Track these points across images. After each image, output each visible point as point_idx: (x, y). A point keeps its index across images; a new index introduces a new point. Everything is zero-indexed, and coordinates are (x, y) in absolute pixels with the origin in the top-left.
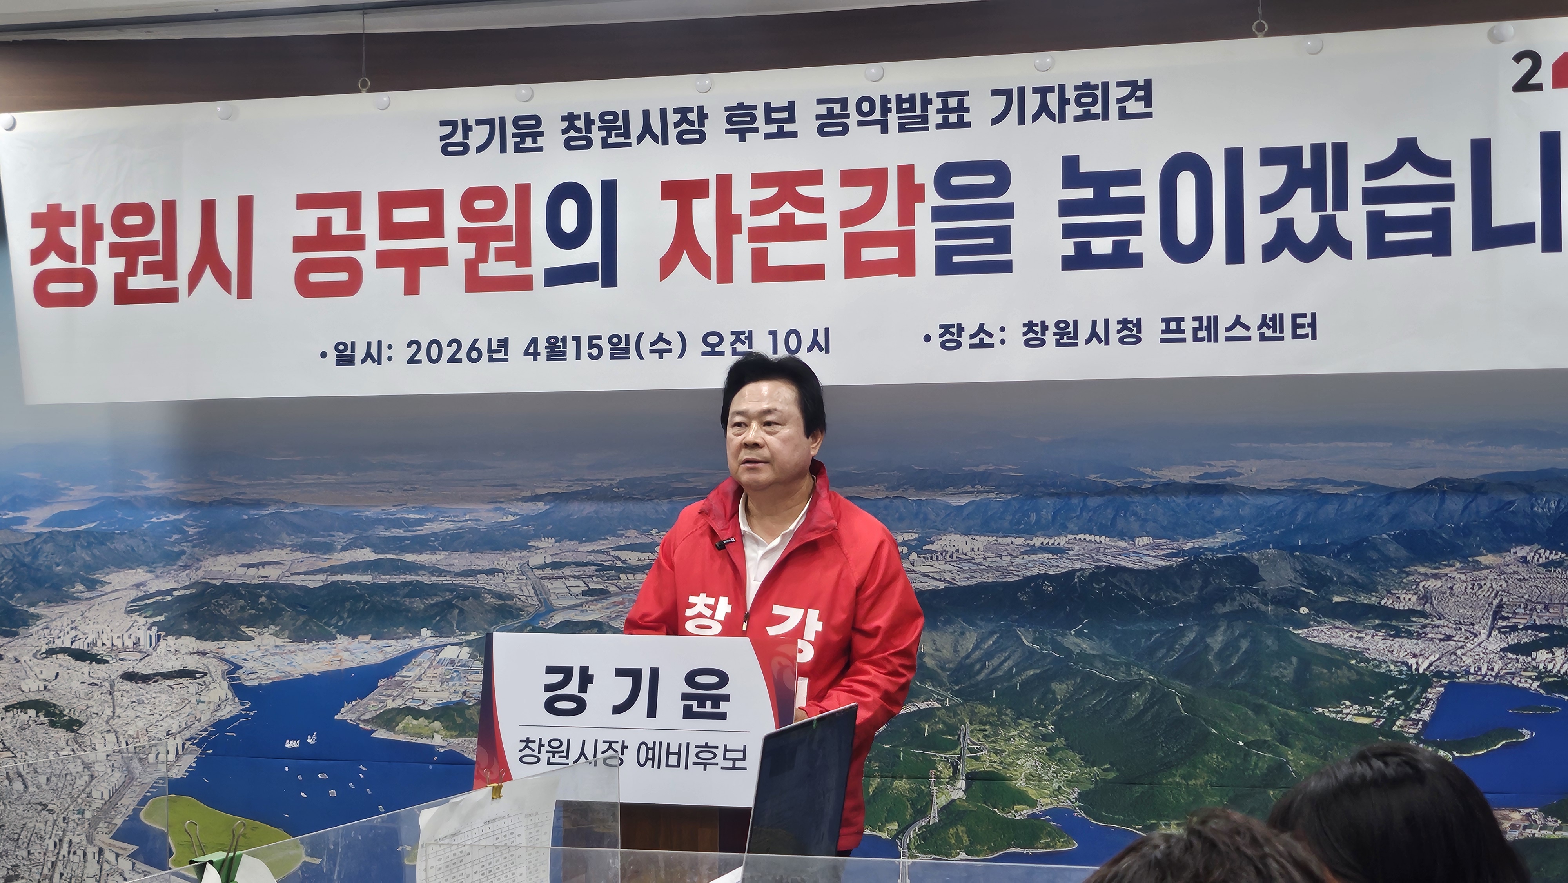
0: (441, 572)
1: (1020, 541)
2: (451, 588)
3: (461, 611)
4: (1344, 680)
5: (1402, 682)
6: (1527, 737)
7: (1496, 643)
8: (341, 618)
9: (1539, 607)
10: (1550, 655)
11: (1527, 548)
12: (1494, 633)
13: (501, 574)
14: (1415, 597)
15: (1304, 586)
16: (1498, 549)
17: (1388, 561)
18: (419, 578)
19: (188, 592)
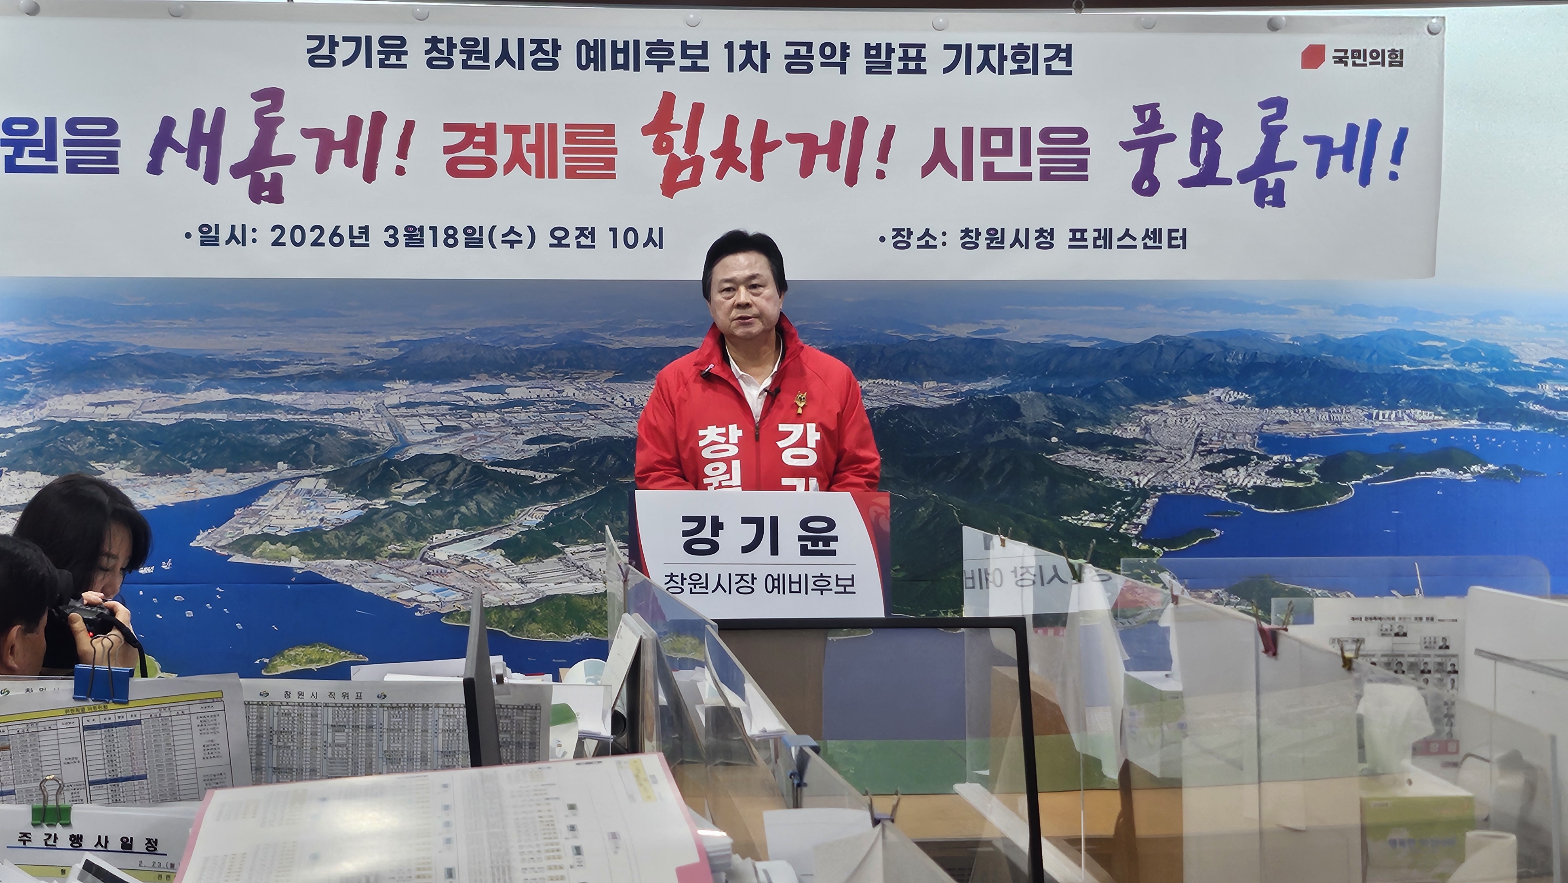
0: (297, 411)
2: (308, 426)
3: (318, 446)
4: (1084, 495)
5: (1127, 494)
6: (1218, 535)
7: (1197, 464)
8: (195, 454)
9: (1229, 435)
10: (1235, 472)
11: (1221, 390)
12: (1195, 456)
13: (357, 413)
14: (1139, 428)
15: (1055, 421)
16: (1200, 390)
17: (1119, 400)
18: (275, 417)
19: (32, 429)
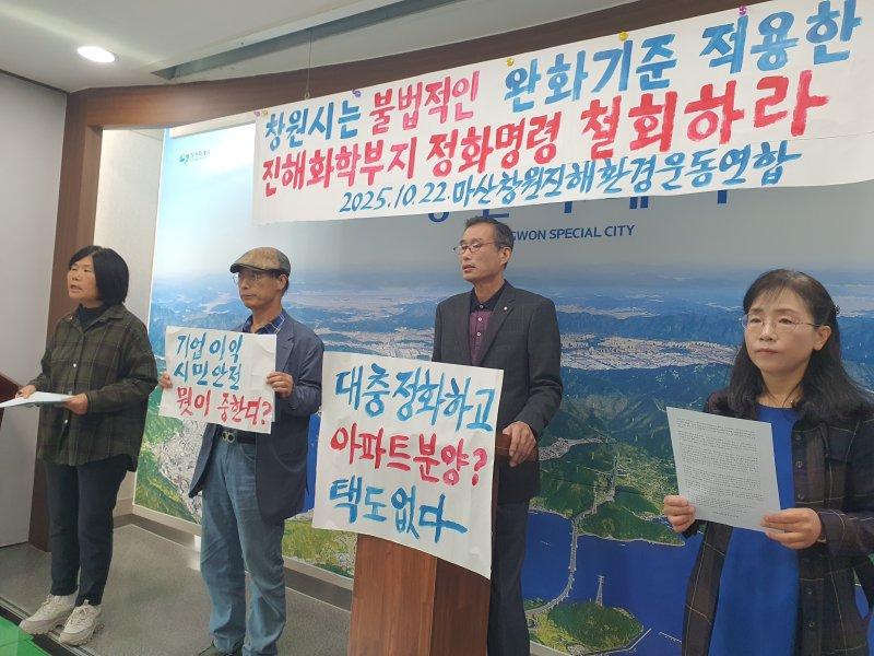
0: (357, 342)
1: (660, 343)
18: (348, 344)
